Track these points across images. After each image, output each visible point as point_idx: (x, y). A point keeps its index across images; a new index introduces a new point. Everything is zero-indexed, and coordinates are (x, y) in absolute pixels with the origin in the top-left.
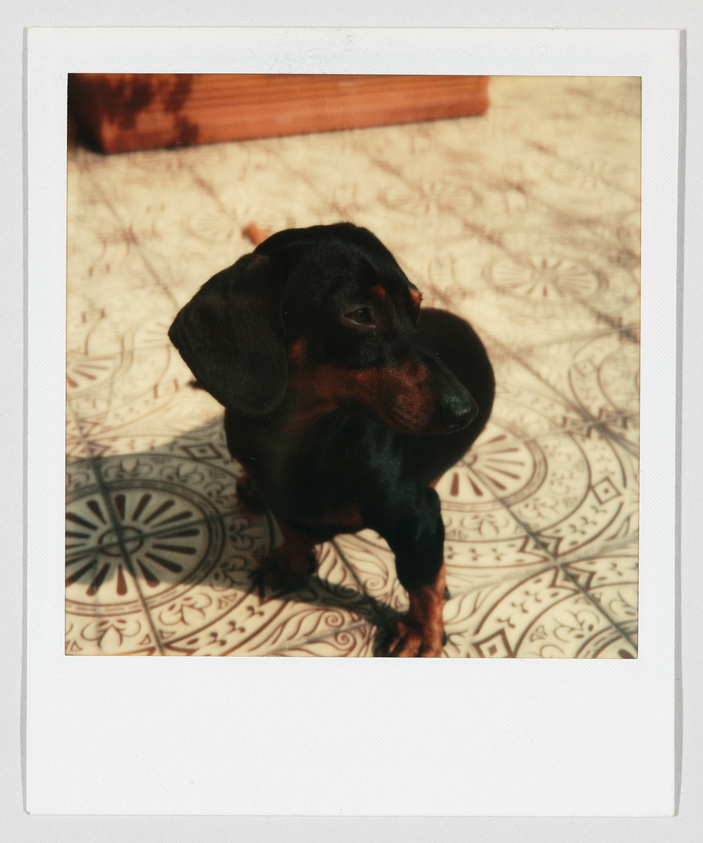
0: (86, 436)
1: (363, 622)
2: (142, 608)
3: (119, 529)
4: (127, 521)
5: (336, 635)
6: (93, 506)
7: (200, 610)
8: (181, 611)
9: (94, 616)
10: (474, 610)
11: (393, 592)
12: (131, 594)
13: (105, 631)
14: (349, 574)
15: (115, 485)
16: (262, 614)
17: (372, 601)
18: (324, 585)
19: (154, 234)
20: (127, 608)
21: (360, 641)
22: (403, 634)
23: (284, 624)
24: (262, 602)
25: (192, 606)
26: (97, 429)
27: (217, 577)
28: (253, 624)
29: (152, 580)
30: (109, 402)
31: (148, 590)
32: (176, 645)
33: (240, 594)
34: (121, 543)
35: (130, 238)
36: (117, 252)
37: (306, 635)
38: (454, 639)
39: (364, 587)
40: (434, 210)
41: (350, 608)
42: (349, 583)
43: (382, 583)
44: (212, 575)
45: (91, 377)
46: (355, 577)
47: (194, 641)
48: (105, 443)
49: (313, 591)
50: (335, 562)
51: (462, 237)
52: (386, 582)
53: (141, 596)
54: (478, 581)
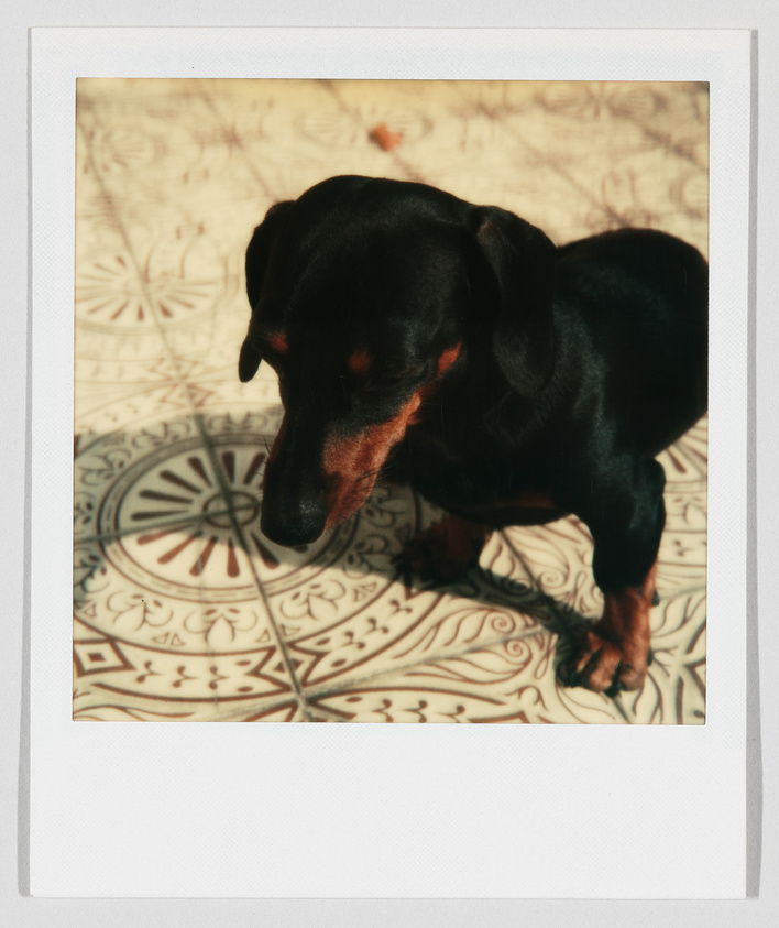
0: (185, 377)
1: (539, 628)
2: (258, 594)
3: (227, 495)
4: (238, 485)
5: (505, 643)
6: (195, 464)
7: (331, 601)
8: (307, 601)
9: (200, 602)
10: (685, 621)
11: (576, 591)
12: (245, 576)
13: (213, 622)
14: (518, 566)
15: (221, 439)
16: (409, 610)
17: (549, 601)
18: (487, 576)
19: (261, 135)
20: (240, 595)
21: (537, 654)
22: (595, 649)
23: (438, 625)
24: (409, 596)
25: (321, 596)
26: (197, 371)
27: (351, 560)
28: (399, 623)
29: (271, 560)
30: (212, 337)
31: (265, 573)
32: (302, 645)
33: (381, 581)
34: (231, 511)
35: (233, 139)
36: (218, 155)
37: (468, 641)
38: (660, 656)
39: (538, 583)
40: (605, 114)
41: (523, 609)
42: (518, 575)
43: (561, 579)
44: (345, 557)
45: (189, 306)
46: (526, 569)
47: (325, 641)
48: (208, 387)
49: (473, 585)
50: (500, 549)
51: (642, 149)
52: (566, 578)
53: (257, 580)
54: (687, 583)
